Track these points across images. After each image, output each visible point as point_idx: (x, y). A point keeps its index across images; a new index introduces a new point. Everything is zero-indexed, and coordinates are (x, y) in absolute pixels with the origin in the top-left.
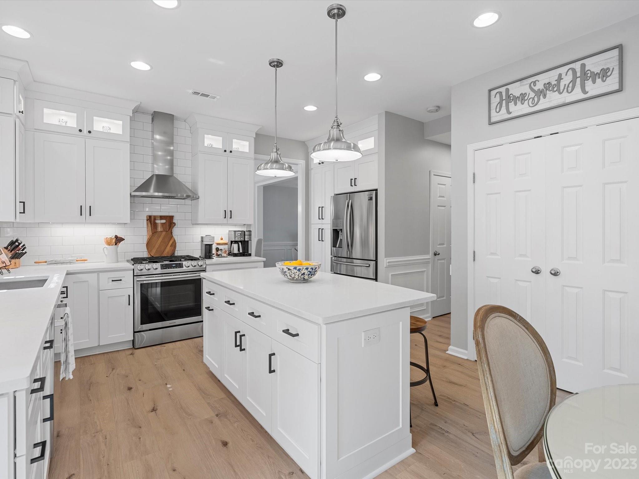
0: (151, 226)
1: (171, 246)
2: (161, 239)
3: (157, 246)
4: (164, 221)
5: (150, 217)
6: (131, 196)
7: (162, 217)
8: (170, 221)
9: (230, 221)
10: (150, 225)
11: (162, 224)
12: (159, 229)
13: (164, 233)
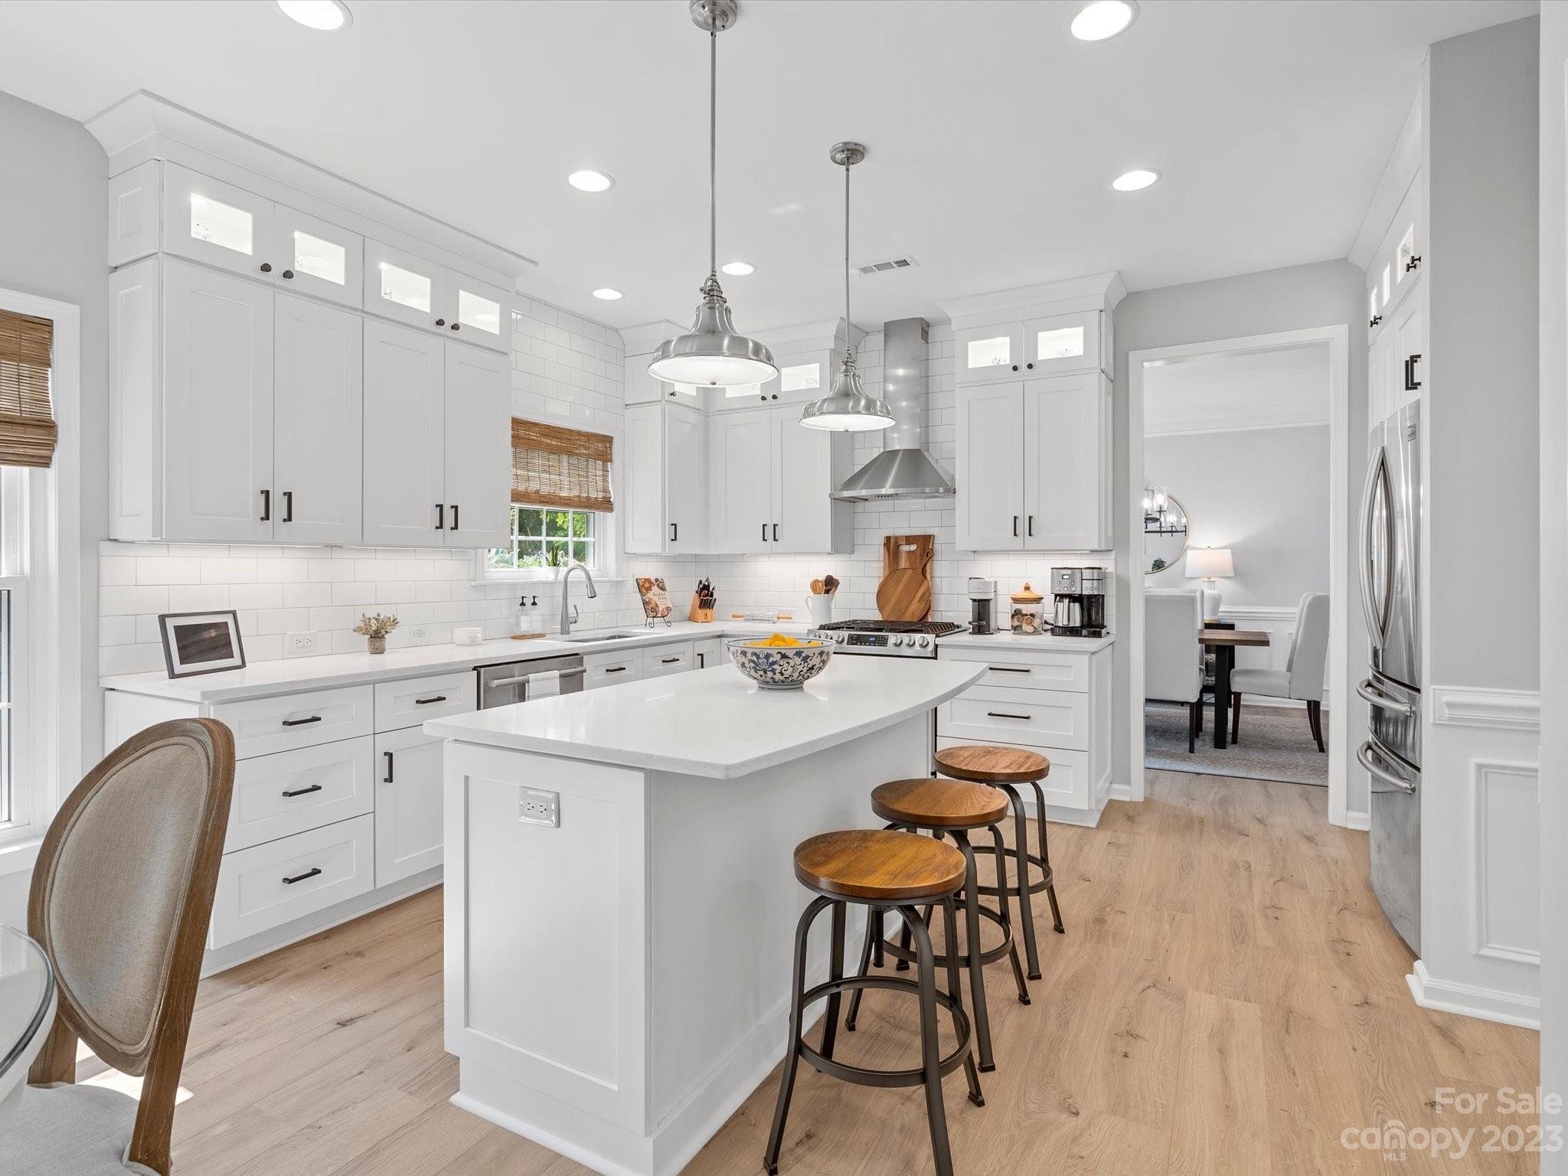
0: (889, 559)
1: (919, 601)
2: (902, 585)
3: (893, 600)
4: (913, 547)
5: (888, 539)
6: (835, 500)
7: (909, 540)
8: (925, 545)
9: (1031, 543)
10: (887, 556)
11: (909, 553)
12: (903, 563)
13: (910, 572)
